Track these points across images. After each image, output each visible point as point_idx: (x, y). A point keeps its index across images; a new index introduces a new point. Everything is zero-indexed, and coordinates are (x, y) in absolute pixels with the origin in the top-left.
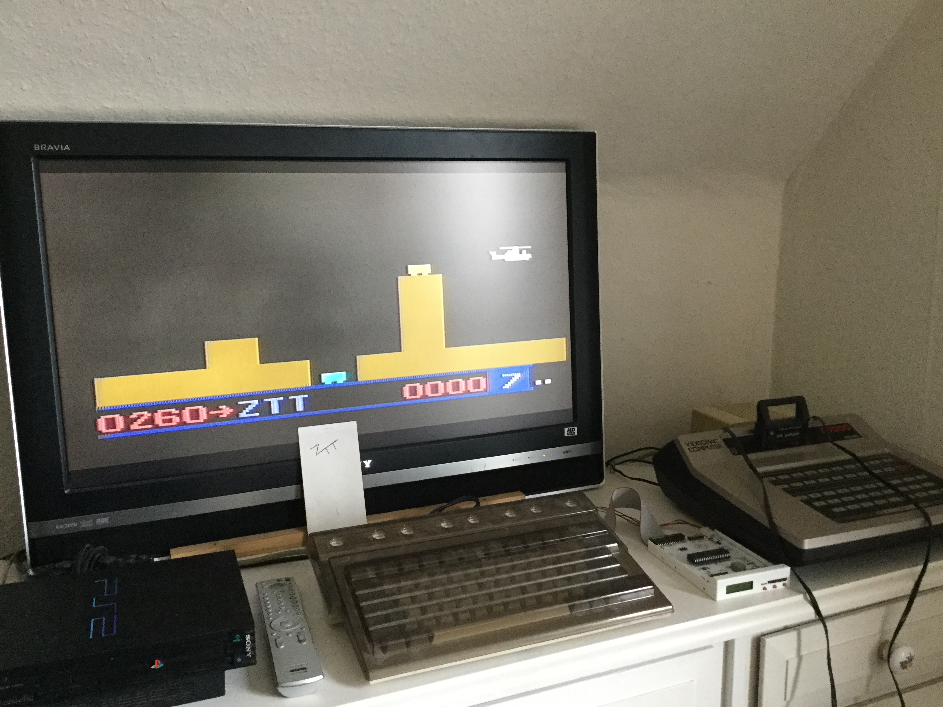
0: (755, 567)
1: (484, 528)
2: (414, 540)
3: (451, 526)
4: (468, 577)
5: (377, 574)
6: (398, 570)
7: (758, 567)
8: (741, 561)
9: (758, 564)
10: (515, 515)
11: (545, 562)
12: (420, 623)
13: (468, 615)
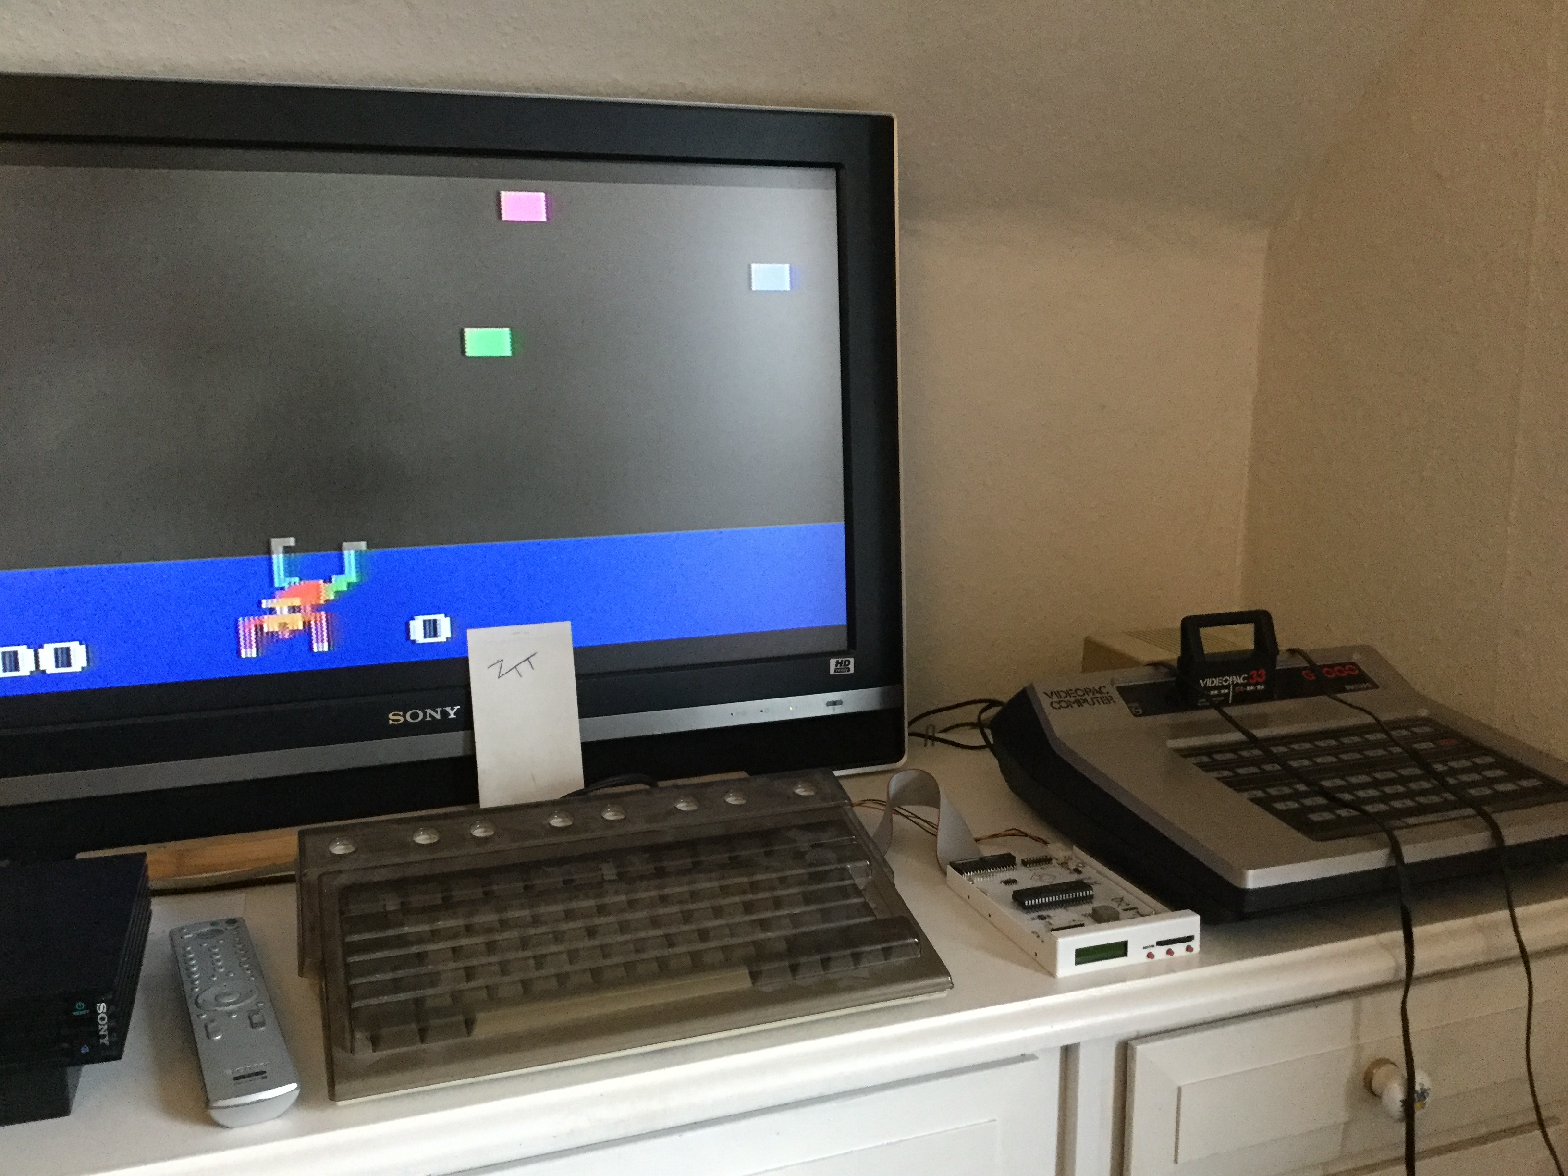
0: (1137, 913)
1: (631, 829)
2: (489, 848)
3: (570, 823)
4: (569, 915)
5: (402, 904)
6: (443, 899)
7: (1142, 915)
8: (1114, 905)
9: (1143, 908)
10: (694, 808)
11: (725, 891)
12: (456, 996)
13: (553, 983)
